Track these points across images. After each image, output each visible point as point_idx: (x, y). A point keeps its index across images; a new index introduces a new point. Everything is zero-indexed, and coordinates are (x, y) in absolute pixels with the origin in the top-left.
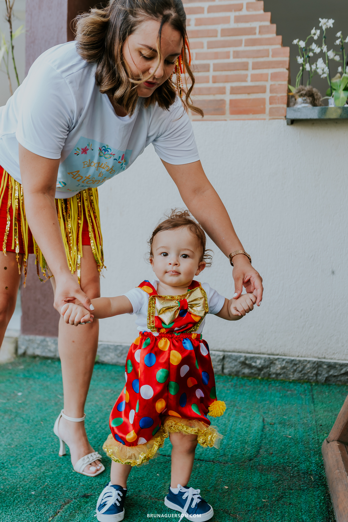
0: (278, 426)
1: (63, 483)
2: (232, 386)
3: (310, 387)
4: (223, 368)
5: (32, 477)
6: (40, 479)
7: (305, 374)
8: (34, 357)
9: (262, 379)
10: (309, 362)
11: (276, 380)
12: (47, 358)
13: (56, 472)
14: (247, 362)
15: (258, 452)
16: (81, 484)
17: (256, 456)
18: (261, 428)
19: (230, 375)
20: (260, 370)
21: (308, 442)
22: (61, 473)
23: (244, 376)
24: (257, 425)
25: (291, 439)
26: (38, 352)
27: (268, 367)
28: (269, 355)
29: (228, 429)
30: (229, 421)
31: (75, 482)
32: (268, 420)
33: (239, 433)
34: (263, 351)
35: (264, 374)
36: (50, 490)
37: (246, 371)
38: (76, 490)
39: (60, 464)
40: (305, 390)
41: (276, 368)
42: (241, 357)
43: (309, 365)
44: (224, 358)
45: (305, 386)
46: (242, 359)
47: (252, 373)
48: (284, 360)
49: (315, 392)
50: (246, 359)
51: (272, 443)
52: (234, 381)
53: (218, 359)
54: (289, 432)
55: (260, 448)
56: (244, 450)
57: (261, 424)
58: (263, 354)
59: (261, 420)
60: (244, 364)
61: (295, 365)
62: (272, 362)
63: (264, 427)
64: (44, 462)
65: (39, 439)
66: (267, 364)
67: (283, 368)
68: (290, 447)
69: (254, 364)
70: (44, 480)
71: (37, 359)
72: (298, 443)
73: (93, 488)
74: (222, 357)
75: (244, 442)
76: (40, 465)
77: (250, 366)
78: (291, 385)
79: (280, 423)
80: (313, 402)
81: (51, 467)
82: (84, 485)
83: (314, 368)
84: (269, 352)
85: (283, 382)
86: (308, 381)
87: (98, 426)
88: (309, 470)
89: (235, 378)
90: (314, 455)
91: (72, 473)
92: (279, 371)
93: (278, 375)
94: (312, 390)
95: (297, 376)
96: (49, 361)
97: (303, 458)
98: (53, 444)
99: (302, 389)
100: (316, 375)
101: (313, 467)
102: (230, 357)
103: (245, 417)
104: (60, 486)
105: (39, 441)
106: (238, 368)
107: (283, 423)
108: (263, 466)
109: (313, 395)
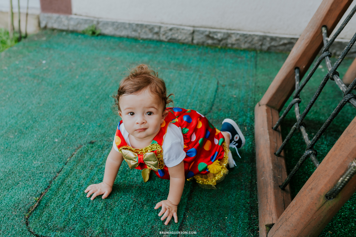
0: (227, 88)
1: (76, 132)
2: (198, 54)
3: (255, 55)
4: (193, 39)
5: (55, 128)
6: (61, 130)
7: (253, 45)
8: (53, 30)
9: (221, 48)
10: (257, 36)
11: (231, 49)
12: (62, 31)
13: (71, 125)
14: (211, 35)
15: (211, 108)
16: (89, 133)
17: (209, 112)
18: (215, 89)
19: (198, 44)
20: (220, 41)
21: (247, 101)
22: (75, 125)
23: (208, 45)
24: (213, 87)
25: (235, 98)
26: (56, 26)
27: (226, 39)
28: (227, 29)
29: (192, 90)
30: (193, 83)
31: (84, 132)
32: (221, 83)
33: (199, 94)
34: (223, 26)
35: (223, 44)
36: (68, 138)
37: (210, 42)
38: (85, 138)
39: (74, 119)
40: (251, 57)
41: (232, 40)
42: (206, 31)
43: (256, 38)
44: (193, 32)
45: (252, 54)
46: (207, 33)
47: (214, 43)
48: (238, 34)
49: (258, 58)
50: (210, 33)
51: (222, 101)
52: (200, 50)
53: (189, 33)
54: (235, 93)
55: (213, 105)
56: (202, 107)
57: (216, 86)
58: (223, 29)
59: (216, 83)
60: (208, 36)
61: (246, 37)
62: (229, 36)
63: (217, 89)
64: (63, 117)
65: (59, 99)
66: (225, 36)
67: (237, 40)
68: (234, 104)
69: (215, 37)
70: (63, 131)
71: (55, 31)
72: (240, 101)
73: (96, 137)
74: (192, 31)
75: (202, 101)
76: (61, 119)
77: (213, 38)
78: (242, 53)
79: (230, 85)
80: (256, 67)
81: (68, 121)
82: (90, 135)
83: (260, 40)
84: (228, 28)
85: (236, 50)
86: (255, 50)
87: (100, 88)
88: (245, 123)
89: (201, 47)
90: (250, 111)
91: (82, 126)
92: (234, 42)
93: (233, 45)
94: (256, 58)
95: (246, 46)
96: (64, 33)
97: (241, 113)
98: (69, 102)
99: (249, 56)
100: (262, 45)
101: (248, 121)
102: (198, 31)
103: (205, 80)
104: (74, 135)
105: (59, 100)
106: (204, 39)
107: (231, 85)
108: (213, 119)
109: (256, 62)
